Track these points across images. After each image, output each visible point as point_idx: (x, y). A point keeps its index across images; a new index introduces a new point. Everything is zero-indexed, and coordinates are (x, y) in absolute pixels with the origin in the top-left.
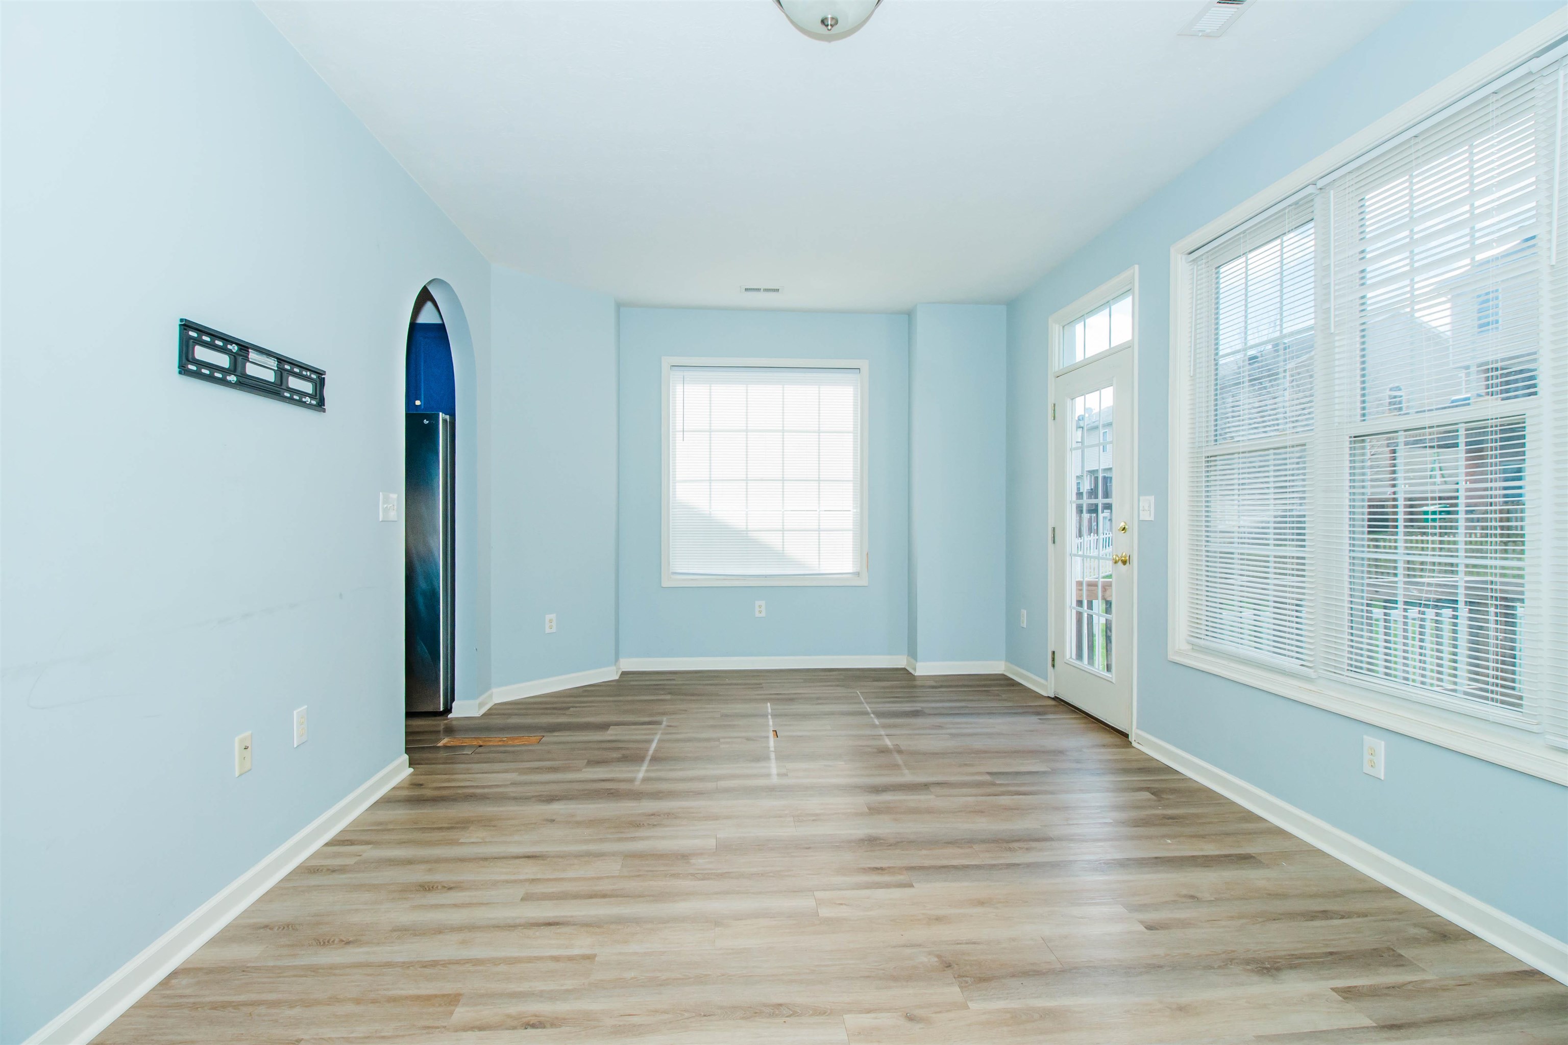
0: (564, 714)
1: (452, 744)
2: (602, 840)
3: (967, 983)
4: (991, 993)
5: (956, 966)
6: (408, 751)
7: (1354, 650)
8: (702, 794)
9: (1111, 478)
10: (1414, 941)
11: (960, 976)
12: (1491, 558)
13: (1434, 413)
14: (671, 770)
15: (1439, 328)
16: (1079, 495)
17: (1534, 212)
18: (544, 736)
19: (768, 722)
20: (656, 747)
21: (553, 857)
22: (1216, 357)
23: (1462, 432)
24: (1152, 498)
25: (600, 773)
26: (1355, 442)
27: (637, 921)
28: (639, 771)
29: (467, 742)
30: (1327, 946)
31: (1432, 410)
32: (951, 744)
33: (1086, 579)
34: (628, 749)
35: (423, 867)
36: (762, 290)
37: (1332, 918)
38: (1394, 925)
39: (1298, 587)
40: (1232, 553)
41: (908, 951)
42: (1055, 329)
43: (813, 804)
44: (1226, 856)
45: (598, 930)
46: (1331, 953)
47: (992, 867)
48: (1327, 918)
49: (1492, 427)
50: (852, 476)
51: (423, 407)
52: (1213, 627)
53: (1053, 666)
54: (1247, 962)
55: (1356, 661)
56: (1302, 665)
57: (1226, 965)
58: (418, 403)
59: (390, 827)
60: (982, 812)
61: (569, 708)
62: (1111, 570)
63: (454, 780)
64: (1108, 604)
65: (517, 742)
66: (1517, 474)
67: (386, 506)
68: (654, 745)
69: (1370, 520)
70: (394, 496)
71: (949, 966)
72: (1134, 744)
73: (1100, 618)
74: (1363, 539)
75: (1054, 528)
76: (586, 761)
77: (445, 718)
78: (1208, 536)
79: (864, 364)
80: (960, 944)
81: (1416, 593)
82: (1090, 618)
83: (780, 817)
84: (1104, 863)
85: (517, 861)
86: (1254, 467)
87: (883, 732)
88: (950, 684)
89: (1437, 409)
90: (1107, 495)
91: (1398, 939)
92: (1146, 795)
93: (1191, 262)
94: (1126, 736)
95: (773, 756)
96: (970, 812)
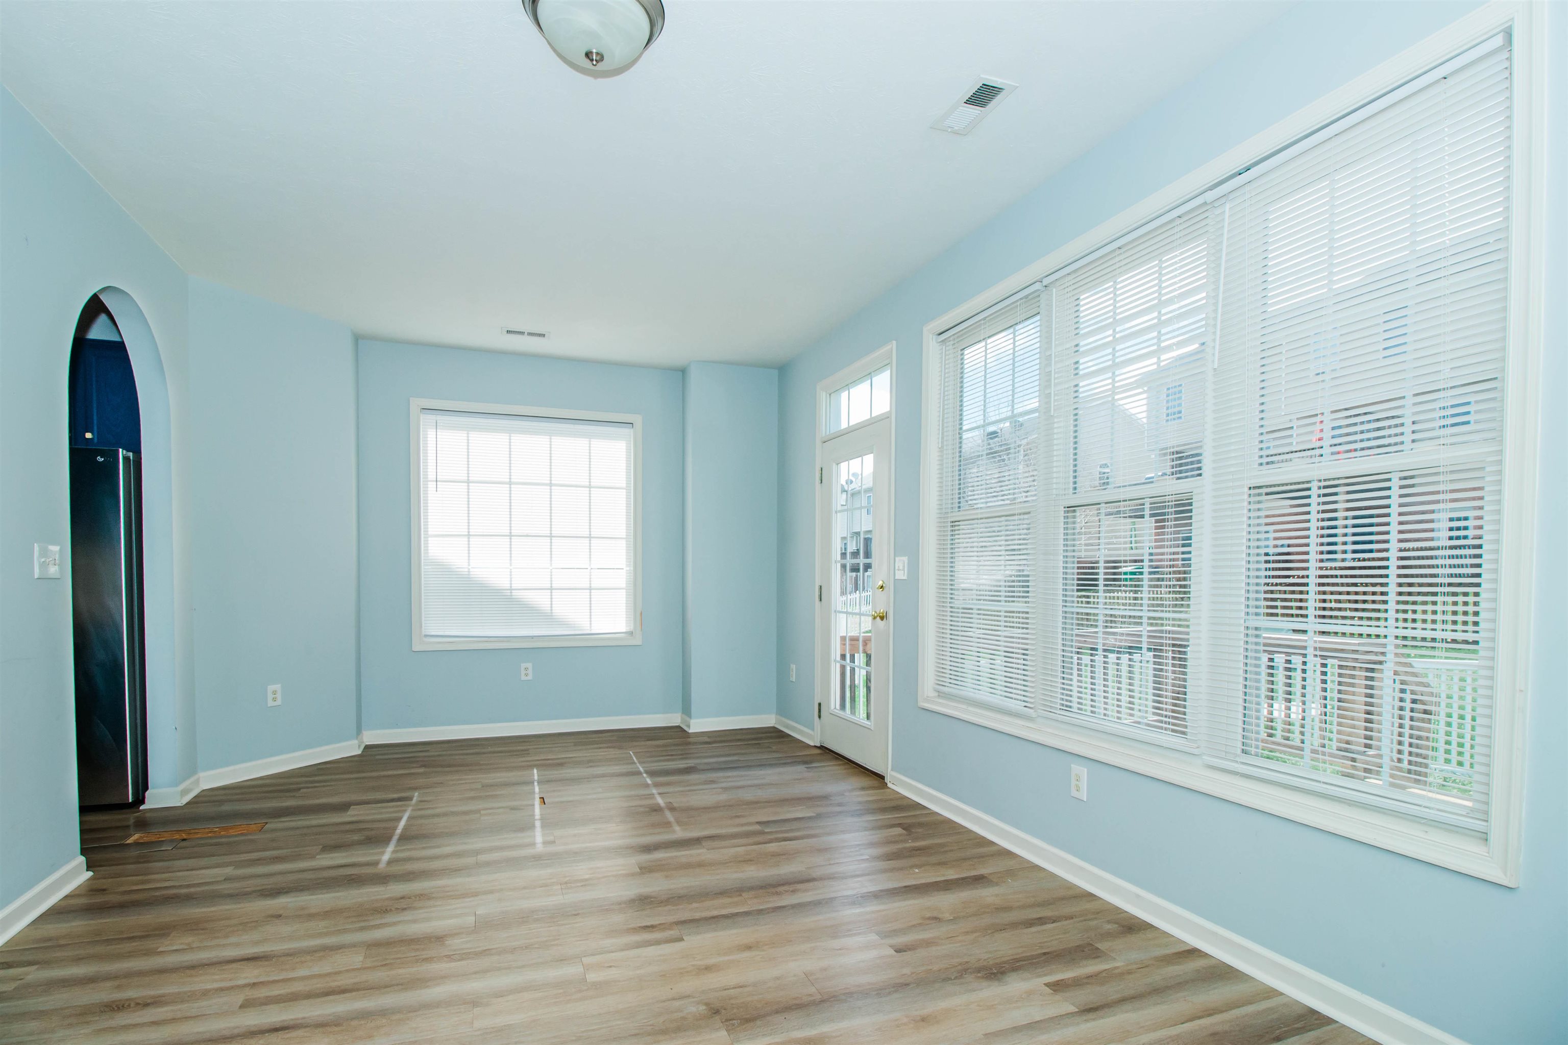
0: (294, 796)
1: (146, 839)
2: (340, 932)
3: (733, 1025)
4: (756, 1032)
5: (723, 1011)
6: (83, 852)
7: (1065, 692)
8: (459, 870)
9: (871, 539)
10: (1108, 935)
11: (727, 1020)
12: (1166, 612)
13: (1128, 489)
14: (424, 848)
15: (1137, 415)
16: (844, 555)
17: (1204, 323)
18: (267, 823)
19: (534, 789)
20: (405, 826)
21: (280, 956)
22: (960, 431)
23: (1147, 506)
24: (905, 559)
25: (339, 858)
26: (1068, 512)
27: (383, 1013)
28: (383, 853)
29: (166, 836)
30: (1041, 947)
31: (1125, 486)
32: (723, 797)
33: (849, 634)
34: (372, 829)
35: (108, 984)
36: (526, 333)
37: (1046, 923)
38: (1093, 923)
39: (1023, 638)
40: (971, 609)
41: (677, 1004)
42: (823, 396)
43: (582, 870)
44: (963, 879)
45: (336, 1029)
46: (1045, 954)
47: (760, 912)
48: (1042, 924)
49: (1169, 502)
50: (625, 534)
51: (96, 440)
52: (955, 675)
53: (820, 717)
54: (979, 970)
55: (1067, 701)
56: (1025, 706)
57: (962, 974)
58: (88, 435)
59: (62, 942)
60: (751, 861)
61: (299, 789)
62: (870, 625)
63: (149, 881)
64: (869, 657)
65: (232, 832)
66: (1187, 541)
67: (43, 560)
68: (402, 823)
69: (1079, 579)
70: (55, 548)
71: (717, 1012)
72: (889, 785)
73: (861, 670)
74: (1073, 596)
75: (821, 586)
76: (321, 846)
77: (137, 810)
78: (952, 594)
79: (637, 419)
80: (728, 989)
81: (1113, 642)
82: (853, 670)
83: (547, 886)
84: (861, 897)
85: (234, 965)
86: (994, 532)
87: (654, 791)
88: (723, 739)
89: (1130, 485)
90: (867, 555)
91: (1096, 936)
92: (899, 830)
93: (941, 342)
94: (882, 777)
95: (538, 824)
96: (740, 861)
